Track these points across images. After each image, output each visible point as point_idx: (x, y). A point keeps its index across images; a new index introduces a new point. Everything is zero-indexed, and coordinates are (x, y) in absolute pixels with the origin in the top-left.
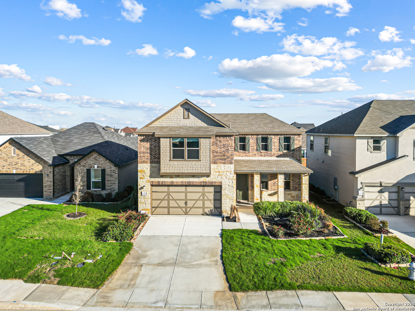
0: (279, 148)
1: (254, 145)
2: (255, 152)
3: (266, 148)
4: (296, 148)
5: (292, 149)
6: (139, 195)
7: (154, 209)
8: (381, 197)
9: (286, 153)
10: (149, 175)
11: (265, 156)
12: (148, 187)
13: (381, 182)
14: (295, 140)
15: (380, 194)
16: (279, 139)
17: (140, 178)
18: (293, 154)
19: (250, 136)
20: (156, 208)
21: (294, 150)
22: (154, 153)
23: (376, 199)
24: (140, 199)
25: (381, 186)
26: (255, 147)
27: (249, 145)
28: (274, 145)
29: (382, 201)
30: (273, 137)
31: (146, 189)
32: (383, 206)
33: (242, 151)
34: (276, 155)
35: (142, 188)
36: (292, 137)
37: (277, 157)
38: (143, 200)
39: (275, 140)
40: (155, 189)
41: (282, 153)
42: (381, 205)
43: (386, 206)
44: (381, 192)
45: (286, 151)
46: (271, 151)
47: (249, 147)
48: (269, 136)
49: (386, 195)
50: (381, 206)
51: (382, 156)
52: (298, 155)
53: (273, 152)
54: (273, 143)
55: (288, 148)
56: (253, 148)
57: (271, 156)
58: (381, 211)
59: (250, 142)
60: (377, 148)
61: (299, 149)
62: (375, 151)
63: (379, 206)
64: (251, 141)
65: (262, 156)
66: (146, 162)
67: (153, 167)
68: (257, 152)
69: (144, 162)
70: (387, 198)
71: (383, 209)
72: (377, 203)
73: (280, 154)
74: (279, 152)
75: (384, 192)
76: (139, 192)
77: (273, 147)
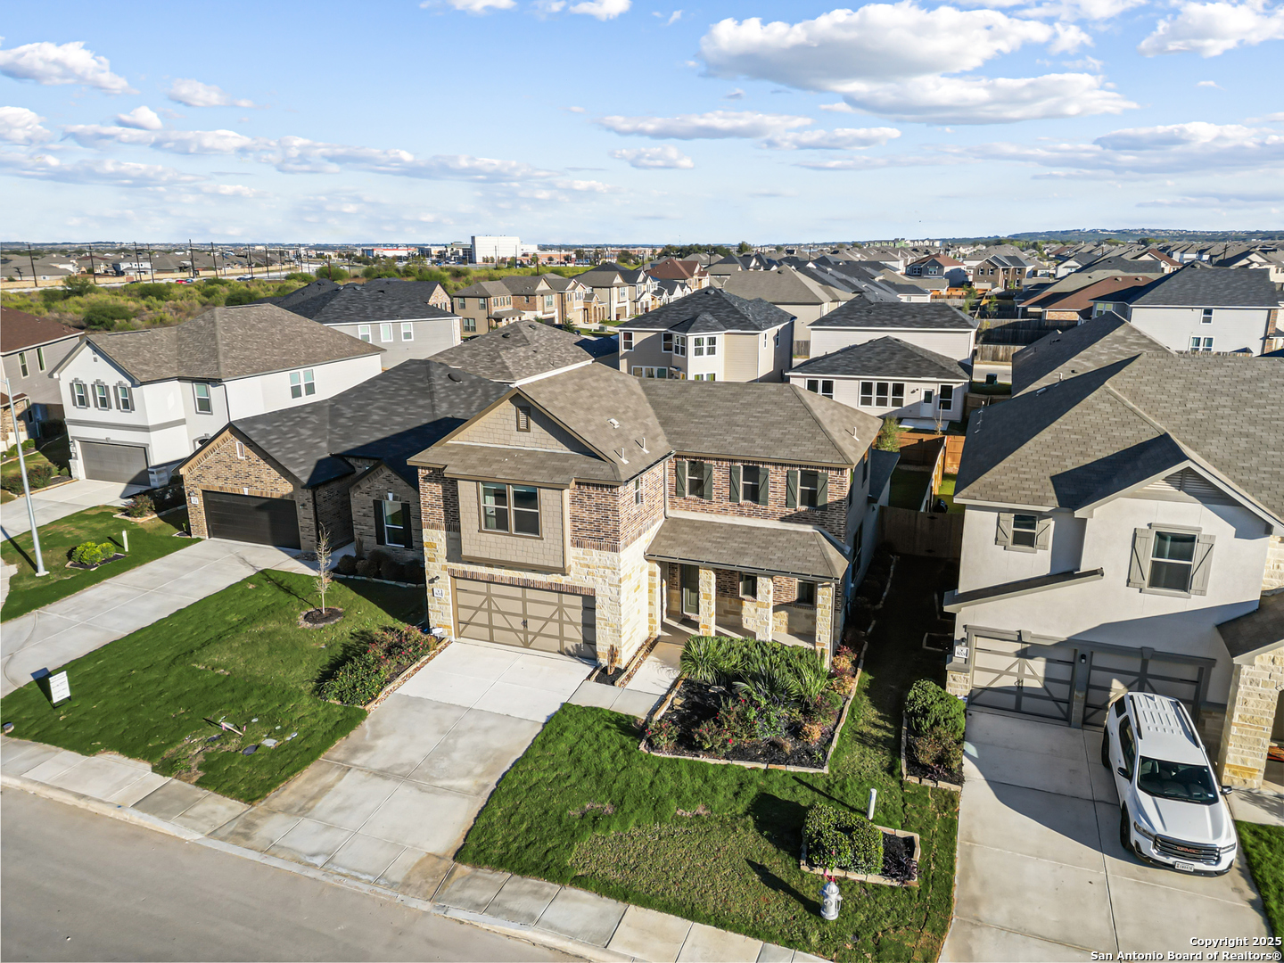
0: (786, 500)
1: (724, 485)
2: (726, 503)
3: (754, 494)
4: (831, 504)
5: (819, 504)
6: (429, 594)
7: (462, 627)
8: (1021, 669)
9: (804, 512)
10: (444, 554)
11: (749, 516)
12: (446, 580)
13: (1020, 631)
14: (829, 481)
15: (1022, 659)
16: (787, 477)
17: (429, 560)
18: (822, 517)
19: (714, 463)
20: (467, 624)
21: (824, 507)
22: (452, 509)
23: (1007, 672)
24: (432, 605)
25: (1020, 639)
26: (727, 492)
27: (711, 484)
28: (772, 490)
29: (1025, 680)
30: (772, 468)
31: (441, 584)
32: (1025, 691)
33: (694, 497)
34: (778, 516)
35: (432, 581)
36: (822, 474)
37: (782, 520)
38: (437, 607)
39: (778, 478)
40: (461, 584)
41: (793, 512)
42: (1020, 688)
43: (1033, 694)
44: (1023, 654)
45: (804, 508)
46: (766, 503)
47: (711, 489)
48: (761, 466)
49: (1038, 666)
50: (1019, 691)
51: (1038, 561)
52: (835, 521)
53: (770, 508)
54: (772, 485)
55: (810, 498)
56: (721, 491)
57: (766, 517)
58: (1018, 702)
59: (714, 477)
60: (1025, 540)
61: (838, 505)
62: (1016, 546)
63: (1015, 690)
64: (715, 474)
65: (742, 514)
66: (437, 527)
67: (451, 539)
68: (731, 503)
69: (432, 526)
70: (1041, 674)
71: (1025, 700)
72: (1009, 681)
73: (788, 514)
74: (787, 510)
75: (1031, 658)
76: (429, 586)
77: (771, 495)
